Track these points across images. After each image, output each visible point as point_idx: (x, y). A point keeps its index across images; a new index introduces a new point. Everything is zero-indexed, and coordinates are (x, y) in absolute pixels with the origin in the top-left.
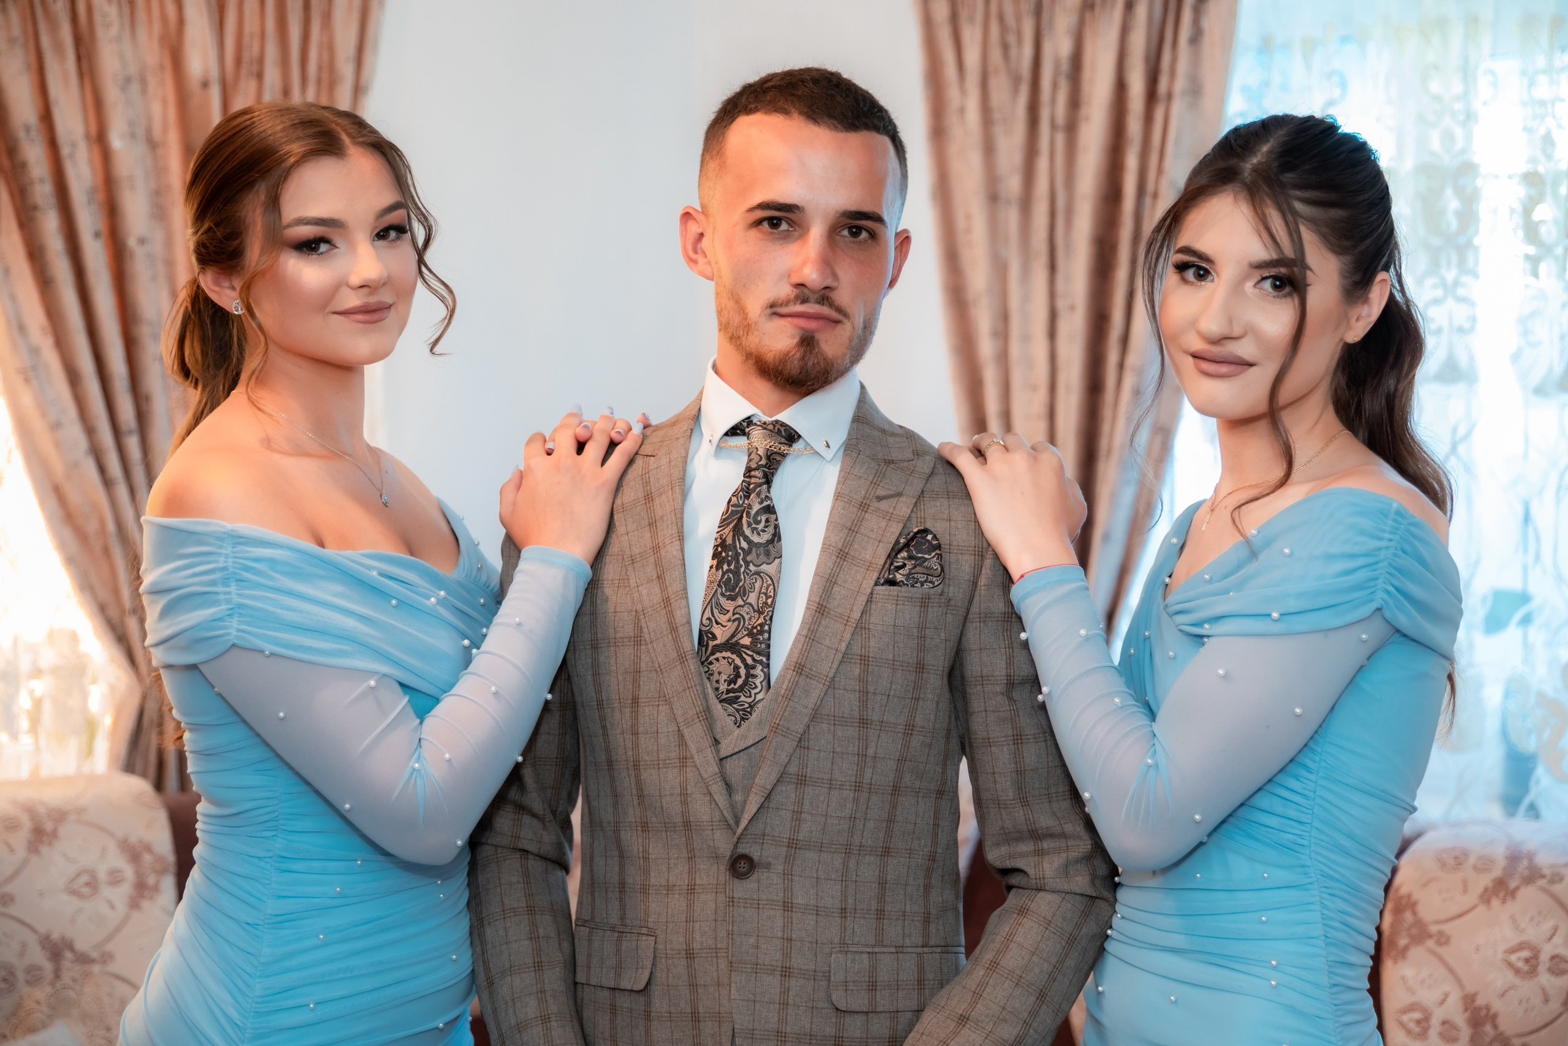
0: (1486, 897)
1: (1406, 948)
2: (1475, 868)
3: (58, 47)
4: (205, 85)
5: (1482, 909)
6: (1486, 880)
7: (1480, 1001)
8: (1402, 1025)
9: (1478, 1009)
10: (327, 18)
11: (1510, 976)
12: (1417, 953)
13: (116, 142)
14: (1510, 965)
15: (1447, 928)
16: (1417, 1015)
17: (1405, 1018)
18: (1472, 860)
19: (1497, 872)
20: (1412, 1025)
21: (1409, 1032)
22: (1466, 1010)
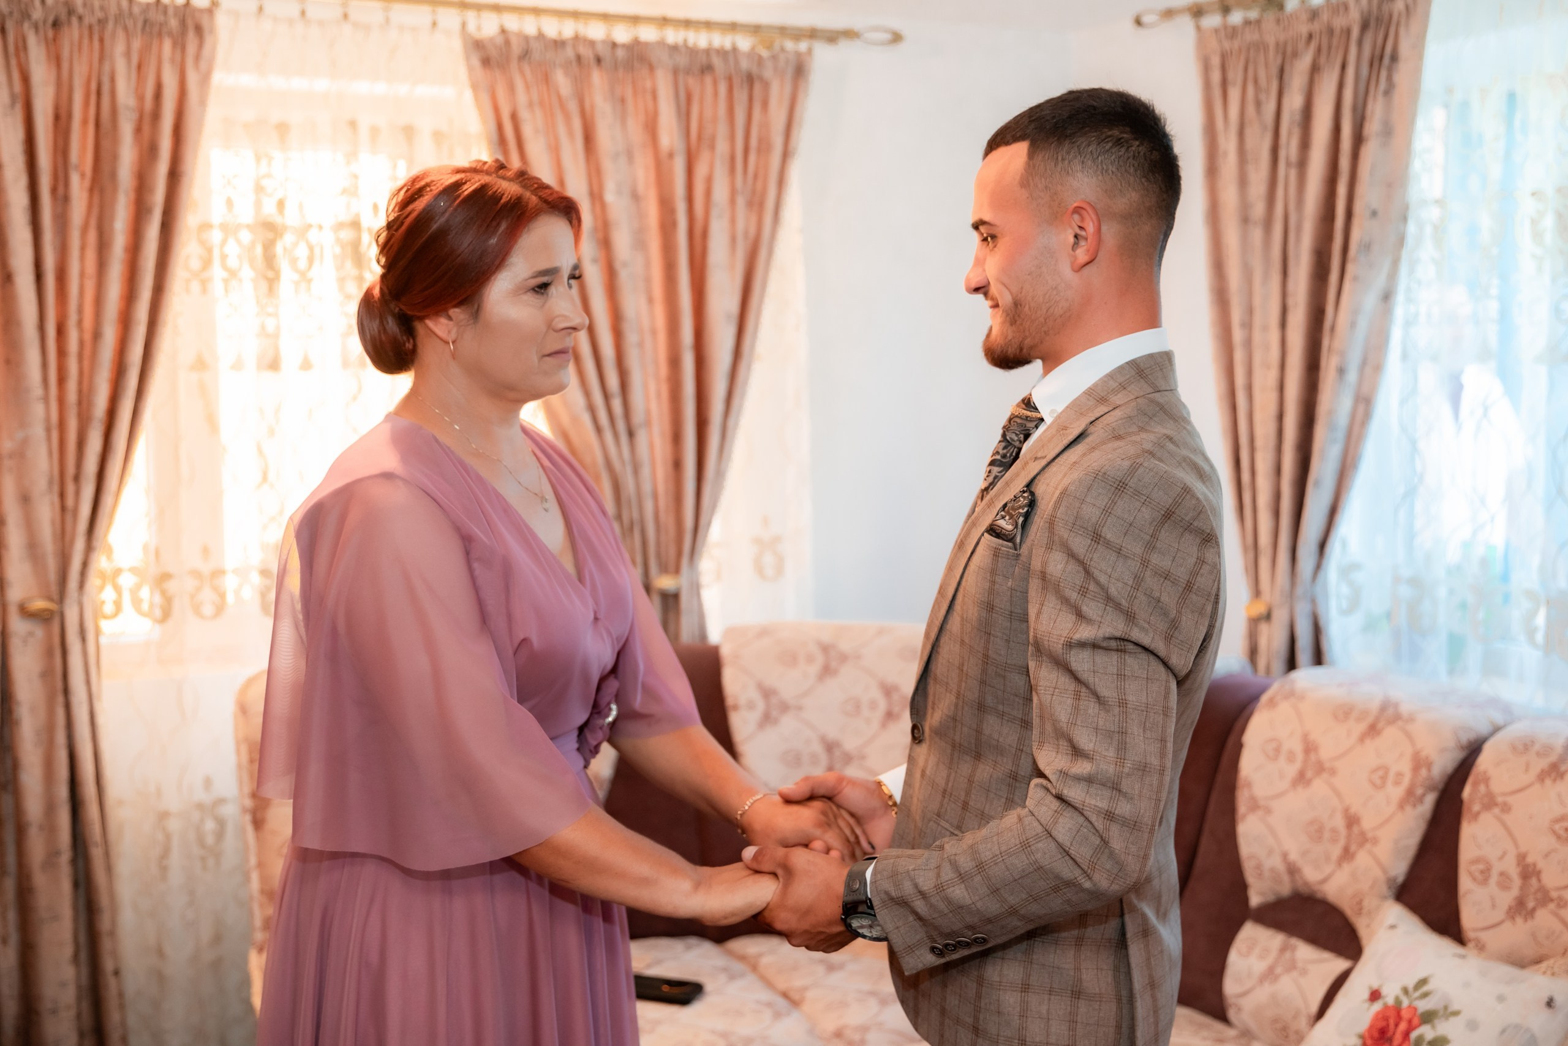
0: (1542, 777)
1: (1478, 814)
2: (1538, 754)
3: (571, 134)
4: (671, 155)
5: (1537, 786)
6: (1543, 763)
7: (1530, 859)
8: (1470, 873)
9: (1528, 866)
10: (765, 104)
11: (1553, 840)
12: (1487, 818)
13: (610, 197)
14: (1554, 832)
15: (1510, 800)
16: (1481, 867)
17: (1473, 868)
18: (1537, 747)
19: (1553, 758)
20: (1477, 874)
21: (1474, 879)
22: (1518, 865)
